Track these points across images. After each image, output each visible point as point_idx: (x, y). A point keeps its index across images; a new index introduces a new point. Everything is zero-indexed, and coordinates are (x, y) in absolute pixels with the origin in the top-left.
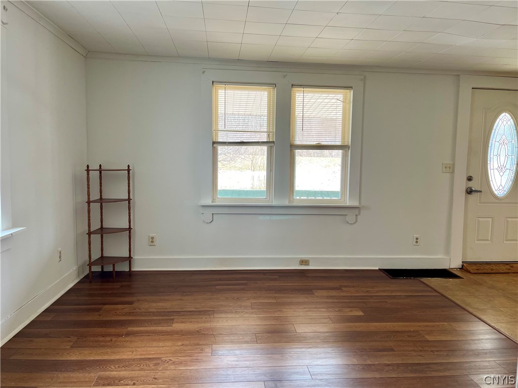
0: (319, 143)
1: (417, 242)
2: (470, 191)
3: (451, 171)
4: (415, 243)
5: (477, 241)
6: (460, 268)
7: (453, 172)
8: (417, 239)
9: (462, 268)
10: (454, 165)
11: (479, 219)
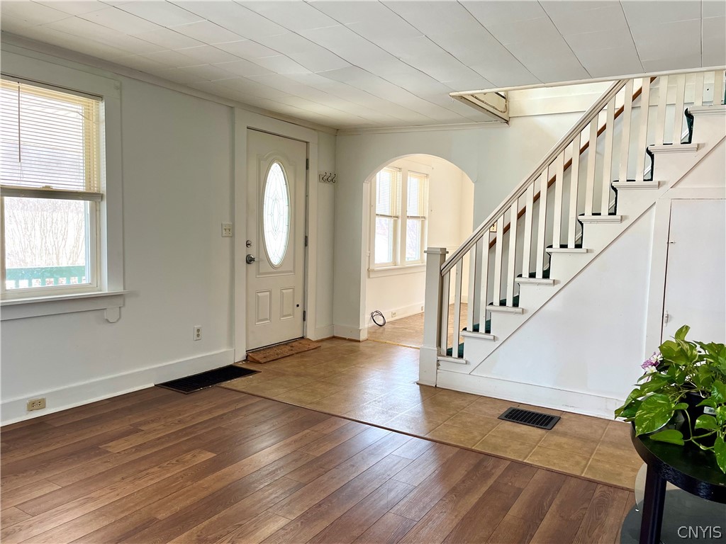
0: (49, 187)
1: (198, 335)
2: (249, 260)
3: (230, 235)
4: (196, 337)
5: (258, 322)
6: (244, 360)
7: (233, 237)
8: (198, 330)
9: (247, 360)
10: (233, 225)
11: (259, 294)
